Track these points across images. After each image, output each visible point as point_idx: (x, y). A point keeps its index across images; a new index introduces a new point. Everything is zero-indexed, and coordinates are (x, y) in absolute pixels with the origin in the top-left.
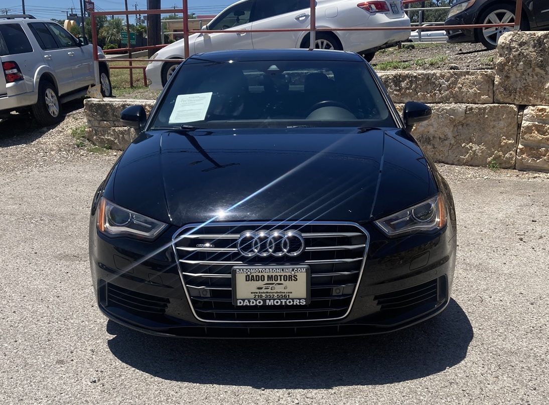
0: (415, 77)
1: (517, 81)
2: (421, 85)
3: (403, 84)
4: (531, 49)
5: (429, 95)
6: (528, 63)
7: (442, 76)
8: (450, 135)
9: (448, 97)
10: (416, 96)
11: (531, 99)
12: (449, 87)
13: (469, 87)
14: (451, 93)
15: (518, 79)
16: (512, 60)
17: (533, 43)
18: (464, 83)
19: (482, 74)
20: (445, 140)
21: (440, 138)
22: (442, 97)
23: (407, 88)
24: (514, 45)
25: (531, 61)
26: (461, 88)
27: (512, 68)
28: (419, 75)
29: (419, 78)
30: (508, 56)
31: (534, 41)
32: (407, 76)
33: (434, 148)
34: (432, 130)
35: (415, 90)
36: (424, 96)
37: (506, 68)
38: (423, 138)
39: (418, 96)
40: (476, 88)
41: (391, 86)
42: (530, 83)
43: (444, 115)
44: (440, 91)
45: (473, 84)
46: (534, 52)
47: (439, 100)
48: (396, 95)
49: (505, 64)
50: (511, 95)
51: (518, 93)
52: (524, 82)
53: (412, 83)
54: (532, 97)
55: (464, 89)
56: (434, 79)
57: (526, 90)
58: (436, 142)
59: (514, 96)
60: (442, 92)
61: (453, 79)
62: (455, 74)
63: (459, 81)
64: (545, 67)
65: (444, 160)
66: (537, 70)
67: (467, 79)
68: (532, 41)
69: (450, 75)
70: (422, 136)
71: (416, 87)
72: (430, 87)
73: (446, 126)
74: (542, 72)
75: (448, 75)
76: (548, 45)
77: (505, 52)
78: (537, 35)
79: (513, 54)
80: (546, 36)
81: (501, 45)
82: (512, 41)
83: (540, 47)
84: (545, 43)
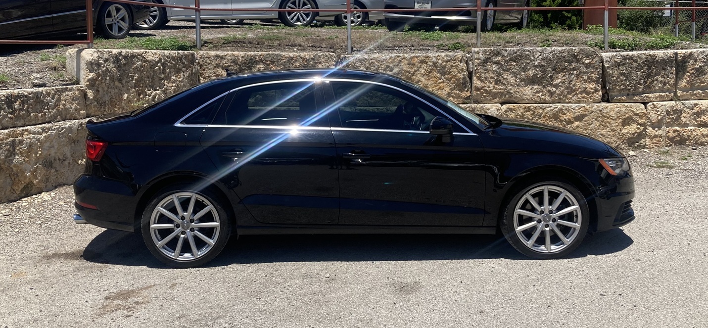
0: (26, 96)
1: (104, 95)
2: (32, 105)
3: (17, 105)
4: (112, 65)
5: (40, 115)
6: (112, 79)
7: (48, 94)
8: (69, 154)
9: (55, 115)
10: (29, 118)
11: (116, 109)
12: (56, 105)
13: (71, 103)
14: (58, 110)
15: (105, 93)
16: (101, 75)
17: (112, 60)
18: (66, 99)
19: (78, 90)
20: (64, 160)
21: (59, 160)
22: (51, 116)
23: (20, 110)
24: (101, 61)
25: (113, 75)
26: (65, 104)
27: (102, 83)
28: (30, 94)
29: (30, 97)
30: (97, 72)
31: (113, 58)
32: (18, 97)
33: (56, 171)
34: (52, 152)
35: (28, 111)
36: (36, 116)
37: (97, 82)
38: (47, 162)
39: (31, 117)
40: (76, 104)
41: (4, 109)
42: (113, 95)
43: (64, 134)
44: (48, 109)
45: (73, 100)
46: (114, 67)
47: (49, 120)
48: (10, 118)
49: (96, 80)
50: (101, 108)
51: (107, 106)
52: (110, 95)
53: (24, 103)
54: (116, 107)
55: (68, 106)
56: (43, 97)
57: (112, 102)
58: (57, 164)
59: (104, 108)
60: (50, 110)
61: (57, 96)
62: (58, 91)
63: (62, 98)
64: (122, 81)
65: (64, 182)
66: (117, 83)
67: (68, 95)
68: (111, 58)
69: (54, 93)
70: (46, 160)
71: (28, 108)
72: (39, 107)
73: (66, 146)
74: (120, 85)
75: (53, 92)
76: (123, 61)
77: (94, 68)
78: (114, 53)
79: (101, 70)
80: (120, 53)
81: (91, 62)
82: (99, 57)
83: (118, 63)
84: (120, 60)
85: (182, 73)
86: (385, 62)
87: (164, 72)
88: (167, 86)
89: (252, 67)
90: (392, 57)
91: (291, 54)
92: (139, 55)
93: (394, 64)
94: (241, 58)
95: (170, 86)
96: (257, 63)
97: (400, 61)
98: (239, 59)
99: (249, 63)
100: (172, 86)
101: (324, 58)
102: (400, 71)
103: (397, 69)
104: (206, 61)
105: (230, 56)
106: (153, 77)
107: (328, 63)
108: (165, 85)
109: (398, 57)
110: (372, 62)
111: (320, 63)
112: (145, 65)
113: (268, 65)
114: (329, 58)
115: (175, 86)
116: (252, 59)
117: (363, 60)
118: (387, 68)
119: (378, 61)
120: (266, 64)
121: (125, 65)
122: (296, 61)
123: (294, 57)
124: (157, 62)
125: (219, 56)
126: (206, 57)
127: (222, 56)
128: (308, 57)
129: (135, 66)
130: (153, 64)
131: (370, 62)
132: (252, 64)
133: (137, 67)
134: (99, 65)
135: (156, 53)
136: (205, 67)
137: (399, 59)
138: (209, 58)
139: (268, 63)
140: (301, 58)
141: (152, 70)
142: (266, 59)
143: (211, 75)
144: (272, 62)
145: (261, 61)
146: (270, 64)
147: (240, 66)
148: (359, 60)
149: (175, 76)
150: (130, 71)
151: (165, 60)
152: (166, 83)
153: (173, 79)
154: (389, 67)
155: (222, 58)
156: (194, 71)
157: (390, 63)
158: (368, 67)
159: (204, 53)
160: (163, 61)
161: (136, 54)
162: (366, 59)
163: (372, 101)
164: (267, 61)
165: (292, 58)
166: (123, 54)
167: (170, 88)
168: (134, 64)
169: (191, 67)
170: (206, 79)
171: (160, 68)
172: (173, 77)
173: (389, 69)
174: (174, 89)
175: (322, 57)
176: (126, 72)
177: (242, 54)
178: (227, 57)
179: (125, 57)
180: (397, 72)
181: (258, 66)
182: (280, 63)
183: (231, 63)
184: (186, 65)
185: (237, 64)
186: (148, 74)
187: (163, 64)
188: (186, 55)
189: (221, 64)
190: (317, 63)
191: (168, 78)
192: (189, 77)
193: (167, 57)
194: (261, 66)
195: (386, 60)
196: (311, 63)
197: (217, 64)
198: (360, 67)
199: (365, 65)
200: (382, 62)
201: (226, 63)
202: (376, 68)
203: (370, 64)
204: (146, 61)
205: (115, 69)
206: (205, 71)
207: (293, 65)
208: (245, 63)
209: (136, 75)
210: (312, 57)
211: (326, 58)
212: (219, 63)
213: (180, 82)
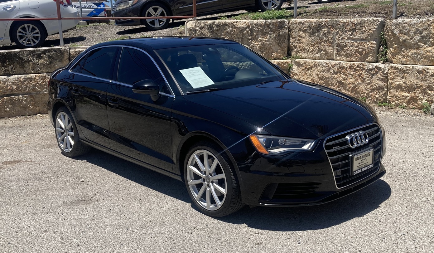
4: (206, 31)
17: (207, 27)
24: (197, 28)
31: (207, 26)
46: (208, 32)
68: (206, 26)
76: (215, 28)
77: (192, 33)
78: (208, 23)
79: (197, 34)
80: (213, 23)
81: (190, 29)
82: (196, 26)
83: (211, 30)
84: (213, 27)
85: (269, 35)
86: (415, 26)
87: (252, 34)
88: (254, 44)
89: (320, 30)
90: (422, 21)
91: (345, 20)
92: (230, 24)
93: (424, 27)
94: (314, 24)
95: (256, 44)
96: (323, 27)
97: (430, 25)
98: (312, 24)
99: (318, 27)
100: (258, 44)
101: (368, 22)
102: (428, 33)
103: (426, 32)
104: (294, 26)
105: (308, 22)
106: (243, 38)
107: (370, 26)
108: (252, 43)
109: (429, 21)
110: (404, 26)
111: (364, 27)
112: (235, 30)
113: (330, 28)
114: (372, 23)
115: (261, 44)
116: (320, 24)
117: (397, 24)
118: (417, 31)
119: (410, 25)
120: (328, 27)
121: (217, 30)
122: (348, 25)
123: (346, 22)
124: (246, 28)
125: (301, 22)
126: (295, 24)
127: (303, 22)
128: (356, 22)
129: (226, 31)
130: (242, 30)
131: (403, 25)
132: (320, 28)
133: (228, 32)
134: (195, 31)
135: (245, 22)
136: (293, 30)
137: (429, 23)
138: (296, 24)
139: (329, 27)
140: (352, 23)
141: (241, 33)
142: (328, 24)
143: (296, 36)
144: (333, 27)
145: (325, 26)
146: (331, 28)
147: (313, 29)
148: (394, 24)
149: (262, 38)
150: (222, 34)
151: (253, 26)
152: (253, 42)
153: (260, 40)
154: (419, 30)
155: (303, 24)
156: (281, 33)
157: (420, 27)
158: (401, 30)
159: (293, 21)
160: (250, 27)
161: (228, 23)
162: (400, 23)
163: (404, 60)
164: (329, 26)
165: (345, 23)
166: (216, 23)
167: (256, 45)
168: (226, 29)
169: (278, 31)
170: (293, 39)
171: (248, 32)
172: (260, 38)
173: (419, 32)
174: (260, 46)
175: (367, 22)
176: (218, 35)
177: (315, 20)
178: (306, 23)
179: (217, 26)
180: (425, 35)
181: (324, 30)
182: (337, 27)
183: (308, 27)
184: (273, 29)
185: (311, 28)
186: (238, 36)
187: (250, 30)
188: (273, 23)
189: (302, 28)
190: (362, 27)
191: (255, 39)
192: (275, 37)
193: (255, 24)
194: (326, 30)
195: (417, 23)
196: (358, 26)
197: (300, 28)
198: (395, 30)
199: (399, 28)
200: (413, 25)
201: (305, 28)
202: (408, 31)
203: (403, 27)
204: (236, 28)
205: (208, 33)
206: (293, 34)
207: (345, 28)
208: (316, 27)
209: (227, 37)
210: (359, 22)
211: (369, 22)
212: (301, 28)
213: (265, 41)
